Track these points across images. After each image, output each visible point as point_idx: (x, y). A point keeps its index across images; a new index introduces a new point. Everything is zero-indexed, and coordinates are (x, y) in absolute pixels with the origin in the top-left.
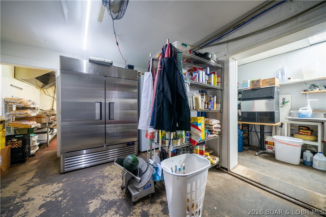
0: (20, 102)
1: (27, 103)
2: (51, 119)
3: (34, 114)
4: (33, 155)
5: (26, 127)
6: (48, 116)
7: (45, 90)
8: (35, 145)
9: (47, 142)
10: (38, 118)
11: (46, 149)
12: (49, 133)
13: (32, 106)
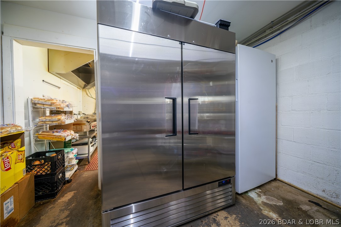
0: (50, 103)
1: (60, 105)
2: (93, 127)
3: (69, 121)
4: (69, 181)
5: (59, 140)
6: (89, 122)
7: (87, 90)
8: (72, 164)
9: (88, 156)
10: (77, 126)
11: (86, 167)
12: (90, 145)
13: (66, 109)
